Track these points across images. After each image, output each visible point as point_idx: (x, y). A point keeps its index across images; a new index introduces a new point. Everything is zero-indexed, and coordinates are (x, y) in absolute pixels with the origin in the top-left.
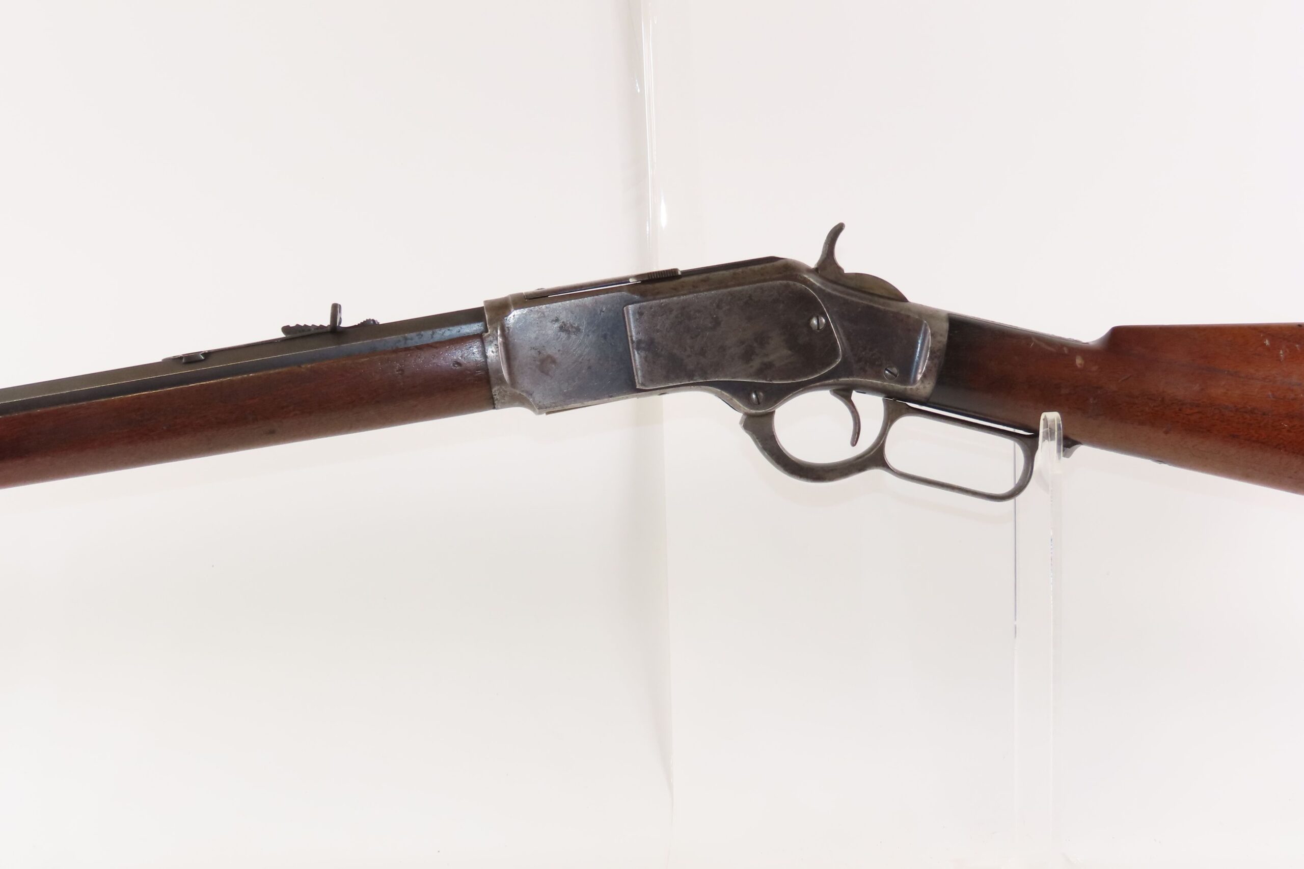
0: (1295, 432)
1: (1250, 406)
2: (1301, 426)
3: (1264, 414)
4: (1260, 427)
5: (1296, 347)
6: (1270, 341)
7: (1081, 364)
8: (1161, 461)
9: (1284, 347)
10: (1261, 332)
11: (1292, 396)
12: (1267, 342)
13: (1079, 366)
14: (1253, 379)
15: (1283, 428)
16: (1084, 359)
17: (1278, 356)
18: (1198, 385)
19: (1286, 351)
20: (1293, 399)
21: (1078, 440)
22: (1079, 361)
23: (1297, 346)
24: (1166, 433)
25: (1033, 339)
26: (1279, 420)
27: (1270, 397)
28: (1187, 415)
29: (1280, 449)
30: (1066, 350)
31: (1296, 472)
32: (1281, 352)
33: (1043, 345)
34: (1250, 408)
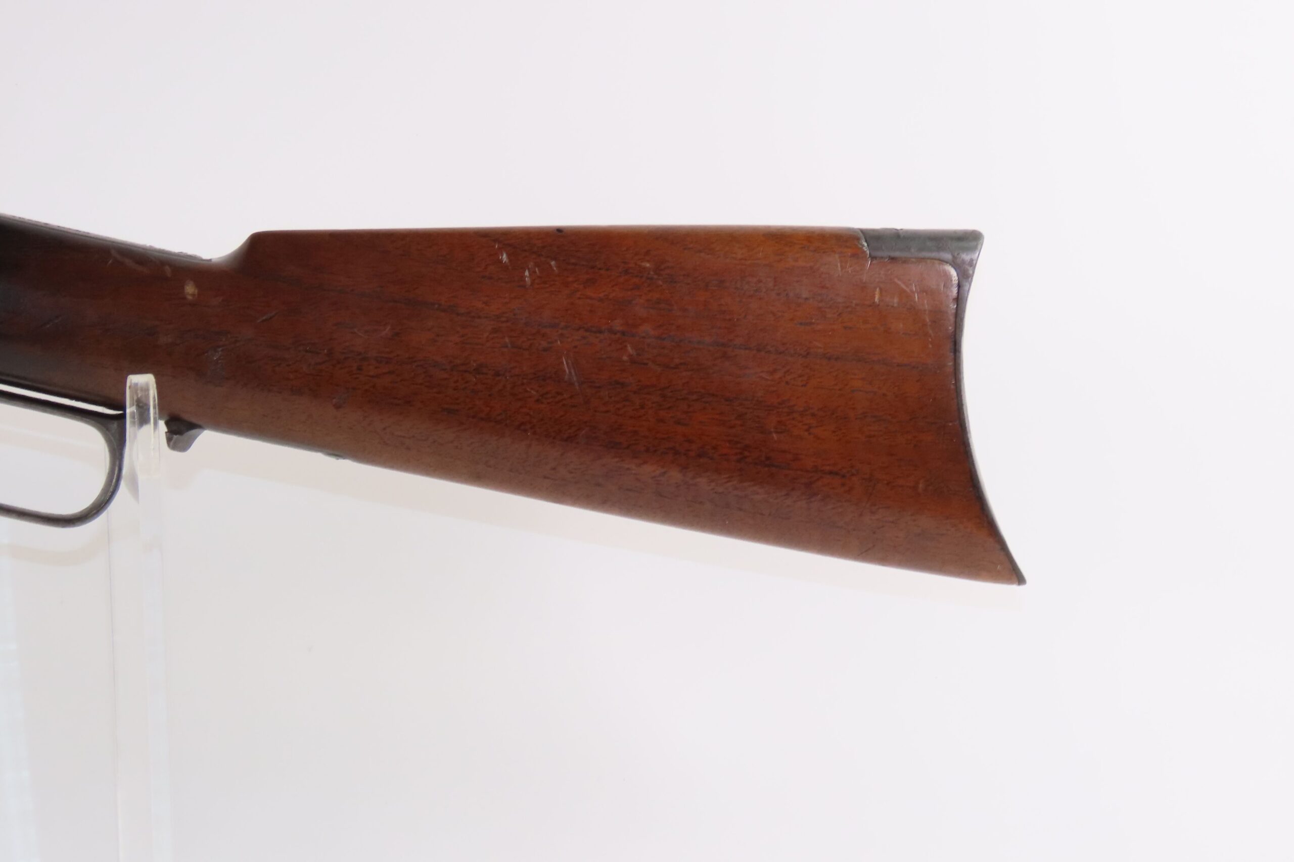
0: (548, 403)
1: (475, 361)
2: (558, 393)
3: (497, 374)
4: (490, 395)
5: (550, 265)
6: (509, 255)
7: (193, 295)
8: (338, 456)
9: (531, 265)
10: (495, 241)
11: (544, 344)
12: (505, 258)
13: (190, 298)
14: (479, 317)
15: (530, 397)
16: (198, 285)
17: (522, 278)
18: (389, 328)
19: (535, 272)
20: (545, 350)
21: (194, 420)
22: (190, 289)
23: (553, 263)
24: (338, 407)
25: (113, 252)
26: (523, 384)
27: (507, 347)
28: (372, 377)
29: (525, 431)
30: (168, 270)
31: (554, 469)
32: (527, 273)
33: (128, 262)
34: (475, 365)
